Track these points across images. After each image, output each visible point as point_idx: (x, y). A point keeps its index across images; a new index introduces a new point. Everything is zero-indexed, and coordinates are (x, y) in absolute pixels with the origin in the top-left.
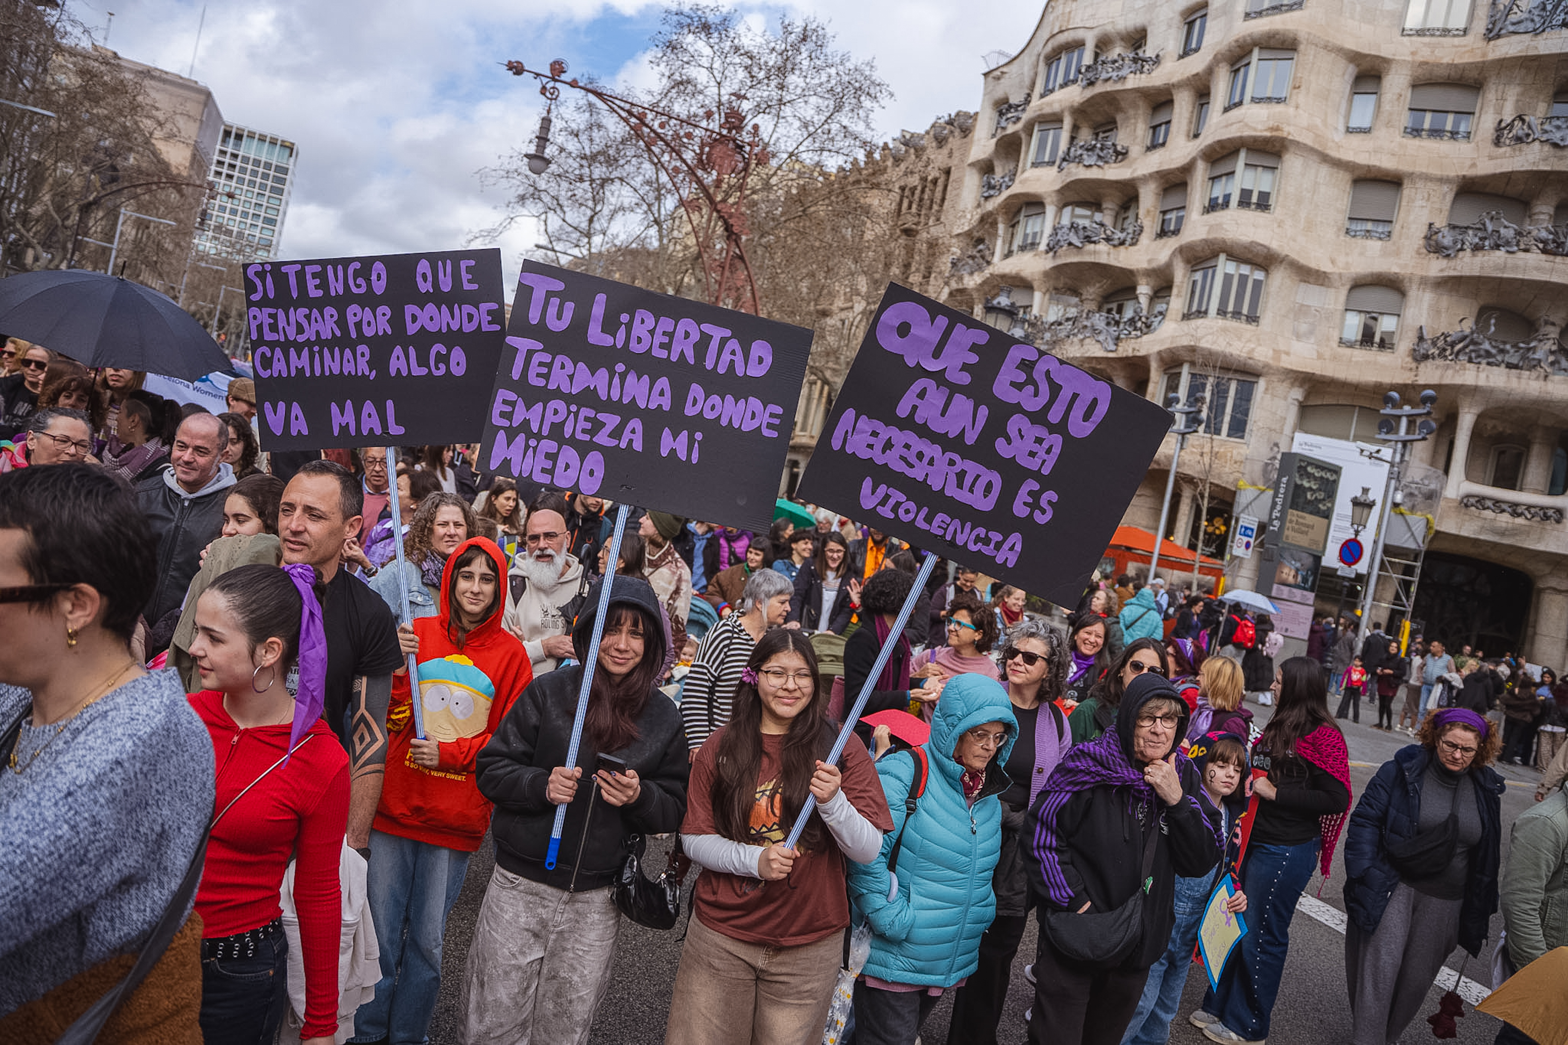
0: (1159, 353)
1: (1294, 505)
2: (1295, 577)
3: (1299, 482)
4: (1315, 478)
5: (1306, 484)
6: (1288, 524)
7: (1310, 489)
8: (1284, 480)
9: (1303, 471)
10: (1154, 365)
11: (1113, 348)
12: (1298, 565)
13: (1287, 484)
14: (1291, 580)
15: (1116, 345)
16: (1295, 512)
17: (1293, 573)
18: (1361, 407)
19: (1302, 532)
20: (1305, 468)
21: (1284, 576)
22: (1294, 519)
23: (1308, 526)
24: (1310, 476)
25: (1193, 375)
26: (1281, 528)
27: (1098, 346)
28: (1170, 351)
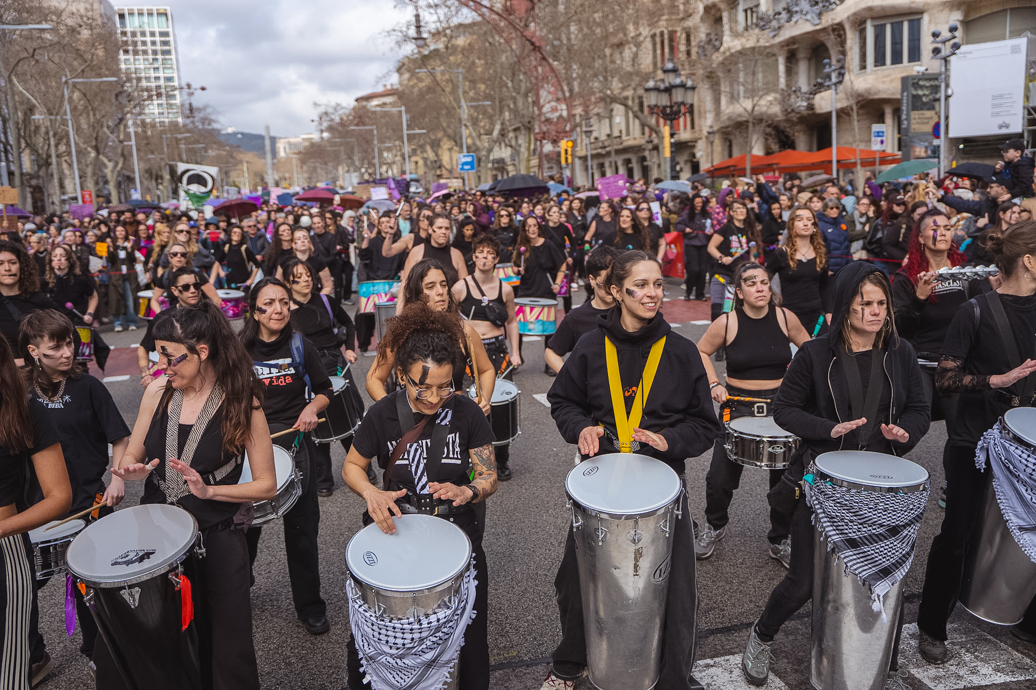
0: (848, 18)
1: (915, 108)
2: (926, 152)
3: (915, 93)
4: (926, 87)
5: (920, 92)
6: (913, 121)
7: (925, 95)
8: (905, 94)
9: (916, 86)
10: (847, 26)
11: (818, 21)
12: (926, 144)
13: (908, 96)
14: (923, 154)
15: (820, 19)
16: (916, 112)
17: (923, 150)
18: (1011, 9)
19: (924, 123)
20: (917, 83)
21: (917, 153)
22: (917, 116)
23: (928, 118)
24: (922, 87)
25: (876, 27)
26: (909, 125)
27: (808, 23)
28: (855, 14)
